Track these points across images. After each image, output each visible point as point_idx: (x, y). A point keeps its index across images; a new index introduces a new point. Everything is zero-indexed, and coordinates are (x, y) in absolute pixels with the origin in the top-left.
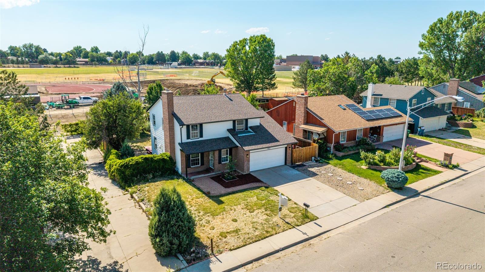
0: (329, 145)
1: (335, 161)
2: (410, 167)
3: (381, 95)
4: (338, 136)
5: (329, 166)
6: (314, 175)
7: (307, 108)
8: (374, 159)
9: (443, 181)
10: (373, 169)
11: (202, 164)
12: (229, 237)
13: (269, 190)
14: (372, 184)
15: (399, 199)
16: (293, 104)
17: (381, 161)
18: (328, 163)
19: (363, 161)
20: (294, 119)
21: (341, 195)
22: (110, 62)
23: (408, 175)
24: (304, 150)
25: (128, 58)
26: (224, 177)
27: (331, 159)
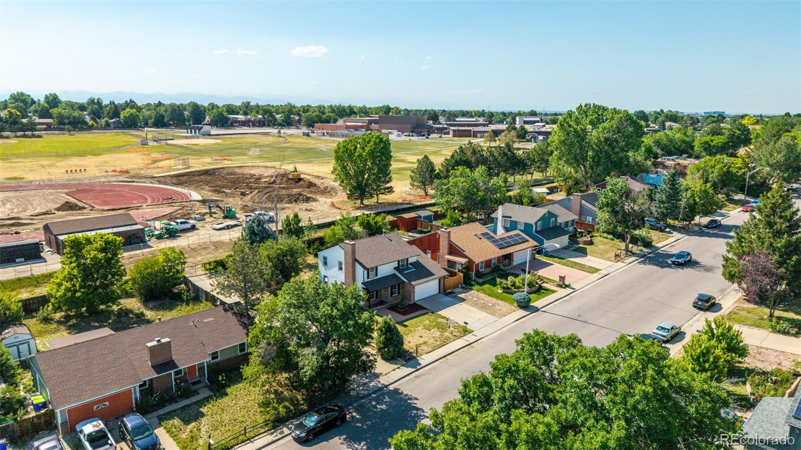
0: (470, 273)
1: (477, 287)
2: (534, 289)
3: (510, 217)
4: (477, 265)
5: (473, 291)
6: (463, 300)
7: (450, 241)
8: (507, 285)
9: (556, 298)
10: (506, 293)
11: (377, 298)
12: (422, 346)
13: (435, 314)
14: (507, 304)
15: (525, 315)
16: (436, 236)
17: (512, 286)
18: (472, 289)
19: (499, 286)
20: (438, 249)
21: (486, 314)
23: (531, 296)
24: (453, 280)
26: (397, 307)
27: (474, 285)
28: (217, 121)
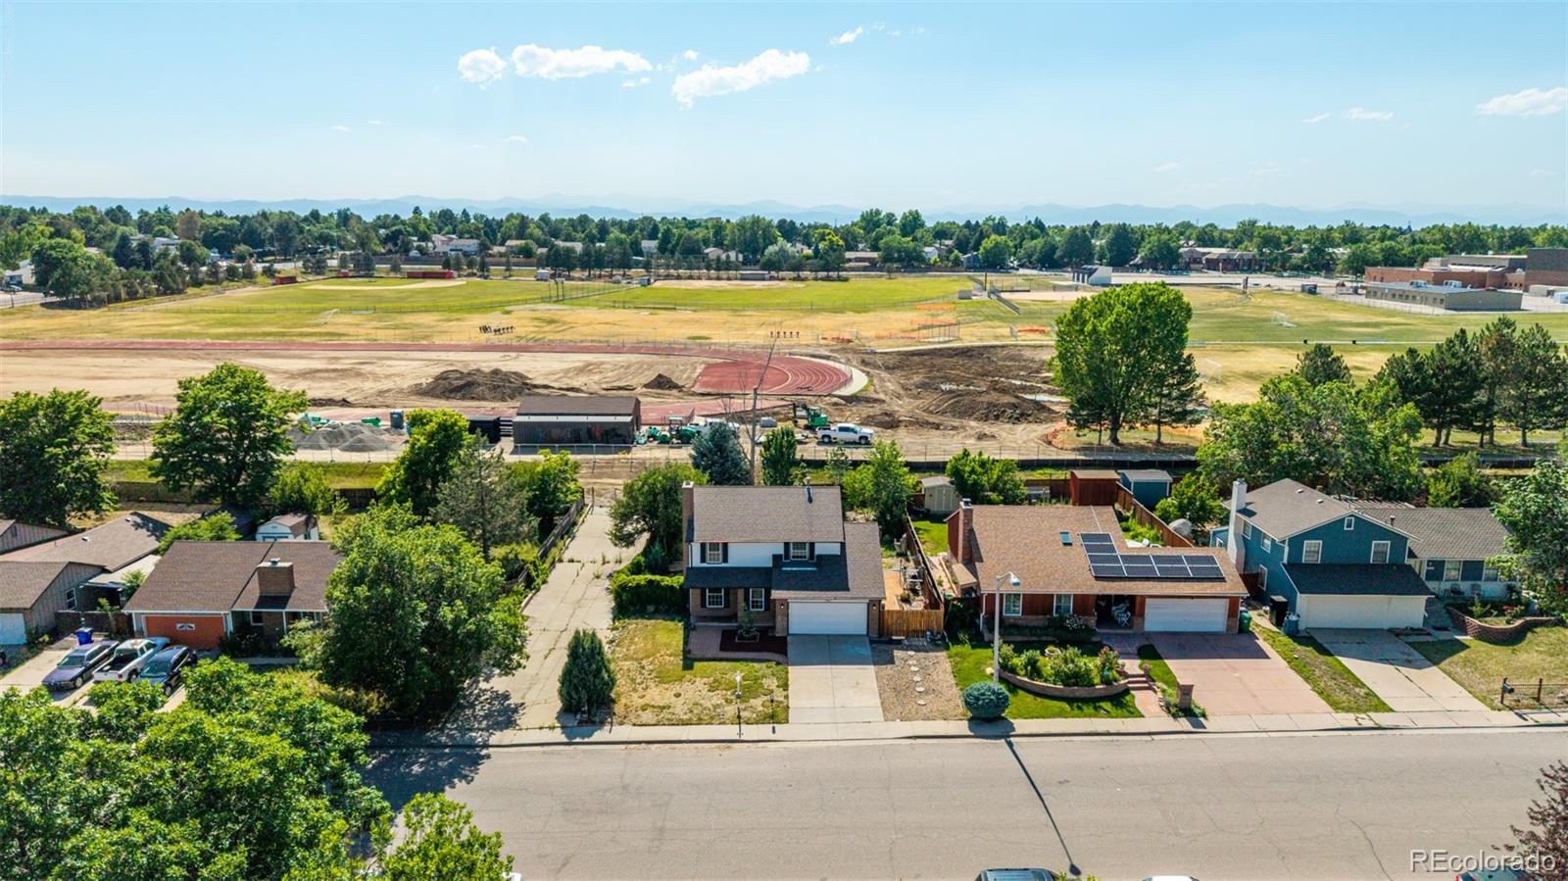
1: (964, 648)
5: (942, 654)
8: (1006, 660)
11: (727, 606)
13: (777, 668)
17: (1021, 667)
18: (947, 649)
21: (873, 703)
22: (932, 262)
24: (909, 616)
25: (982, 249)
26: (737, 634)
28: (1156, 259)
